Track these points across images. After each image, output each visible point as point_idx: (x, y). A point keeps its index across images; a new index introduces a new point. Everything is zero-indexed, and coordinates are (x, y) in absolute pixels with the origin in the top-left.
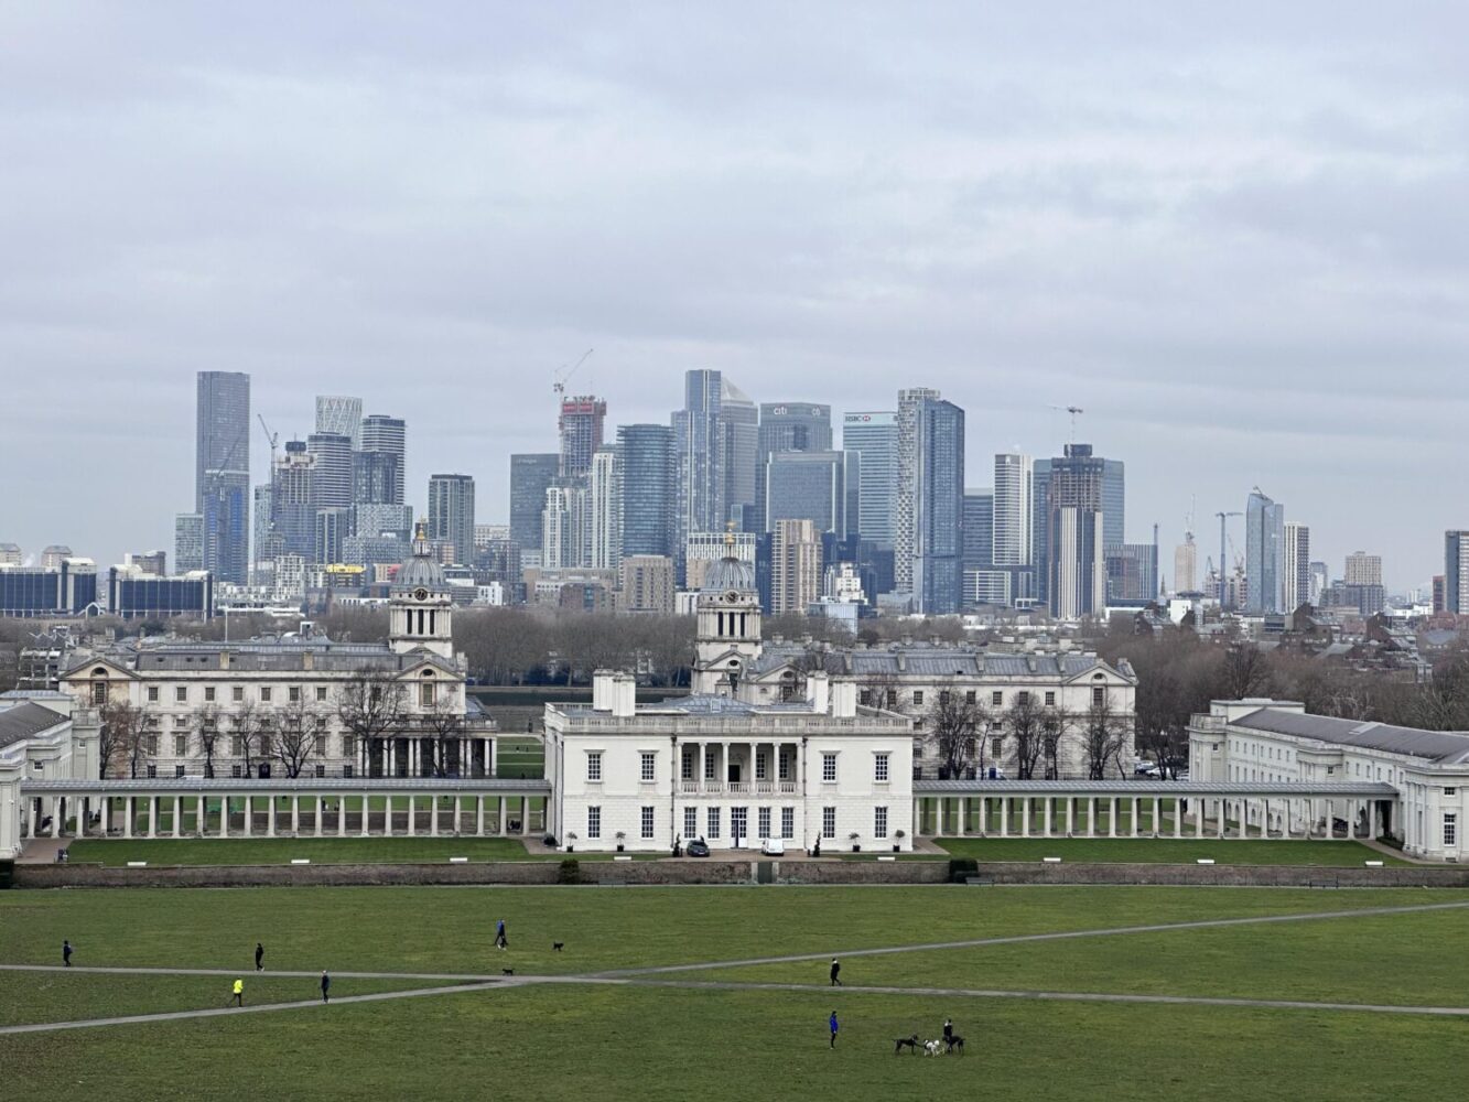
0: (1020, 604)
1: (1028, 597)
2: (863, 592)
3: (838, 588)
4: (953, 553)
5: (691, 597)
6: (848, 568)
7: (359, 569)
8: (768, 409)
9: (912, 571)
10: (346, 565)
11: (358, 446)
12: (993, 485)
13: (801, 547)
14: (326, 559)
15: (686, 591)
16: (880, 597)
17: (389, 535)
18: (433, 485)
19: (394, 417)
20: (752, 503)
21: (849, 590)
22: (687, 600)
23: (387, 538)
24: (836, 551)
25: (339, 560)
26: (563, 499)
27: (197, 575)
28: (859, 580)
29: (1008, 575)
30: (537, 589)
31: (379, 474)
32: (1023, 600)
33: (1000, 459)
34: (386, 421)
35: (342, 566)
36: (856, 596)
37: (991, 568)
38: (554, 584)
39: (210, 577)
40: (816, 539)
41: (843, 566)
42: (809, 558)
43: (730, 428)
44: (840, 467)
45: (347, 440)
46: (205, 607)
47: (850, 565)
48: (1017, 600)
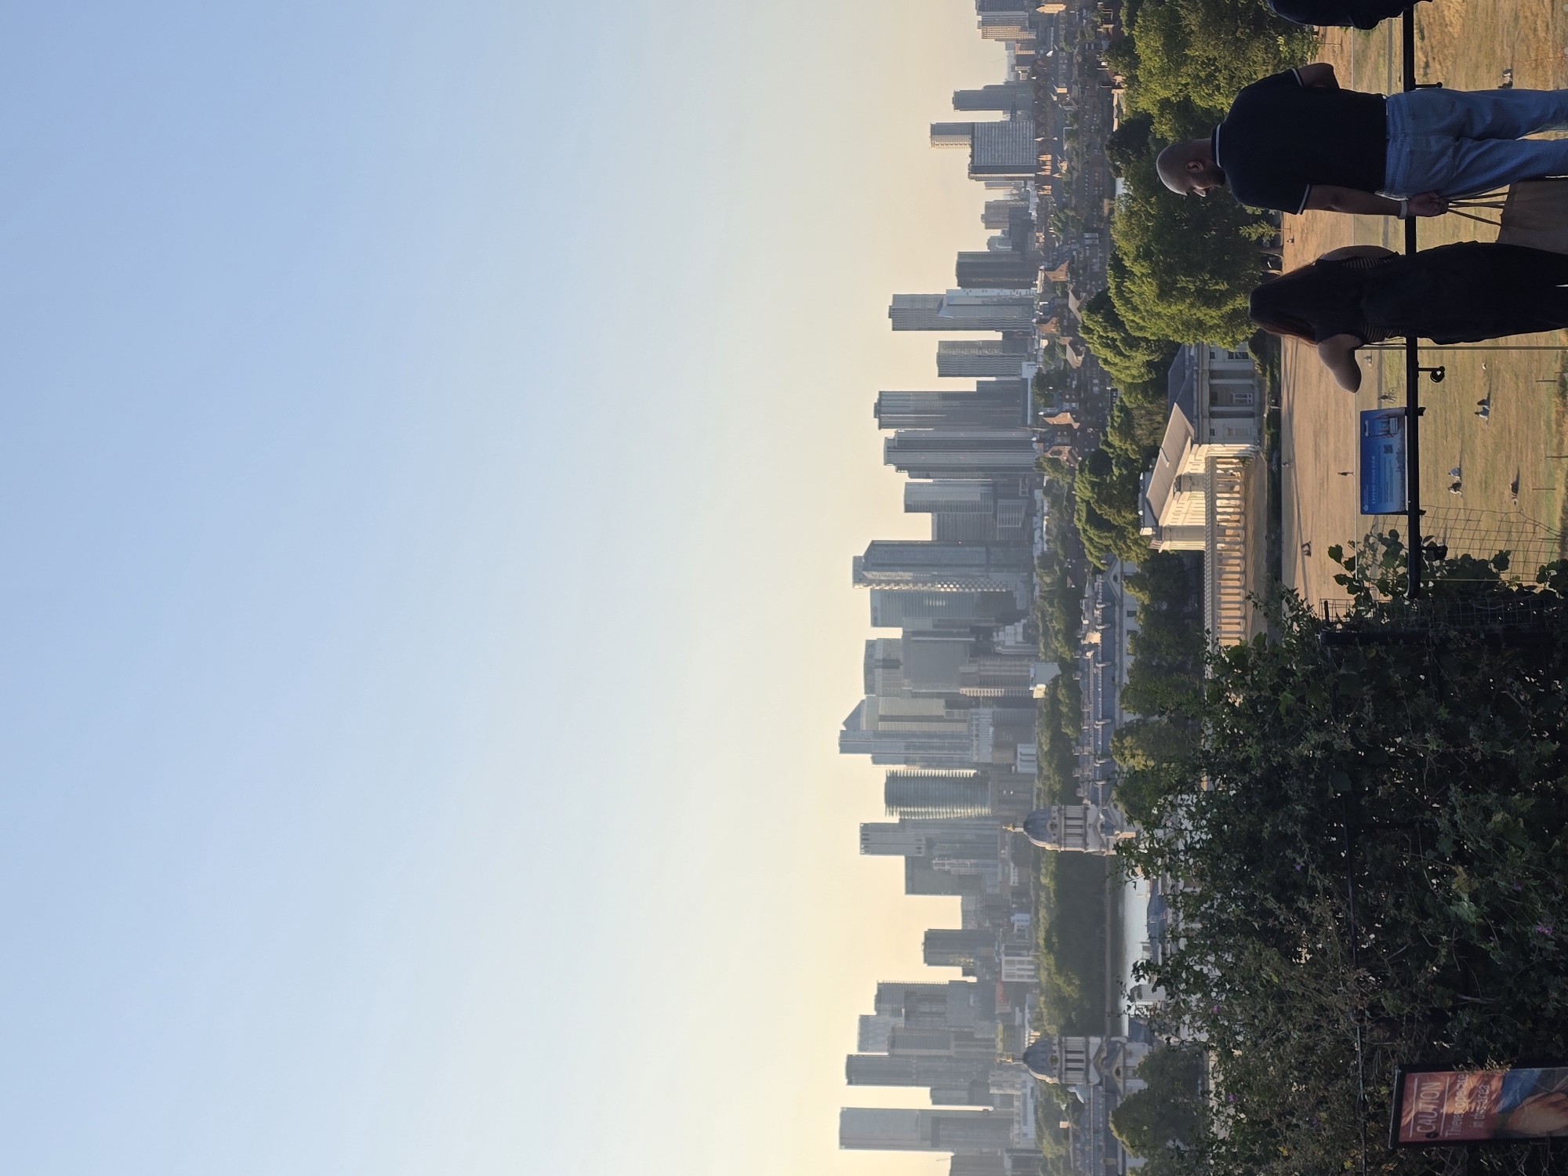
0: (1024, 493)
1: (1018, 485)
2: (1016, 624)
3: (1013, 644)
4: (984, 549)
5: (1021, 760)
6: (998, 636)
7: (1000, 1027)
8: (869, 687)
9: (999, 582)
10: (997, 1037)
11: (901, 1022)
12: (929, 515)
13: (982, 673)
14: (991, 1050)
15: (1015, 765)
16: (1020, 606)
17: (971, 1001)
18: (930, 964)
19: (875, 992)
20: (942, 702)
21: (1016, 634)
22: (1024, 764)
23: (974, 1002)
24: (982, 646)
25: (993, 1040)
26: (942, 857)
27: (1008, 1163)
28: (1007, 627)
29: (1001, 502)
30: (1016, 885)
31: (925, 1008)
32: (1021, 490)
33: (909, 509)
34: (879, 999)
35: (998, 1040)
36: (1020, 630)
37: (995, 516)
38: (1012, 871)
39: (1008, 1151)
40: (975, 662)
41: (995, 639)
42: (990, 667)
43: (883, 718)
44: (916, 633)
45: (893, 1029)
46: (1033, 1155)
47: (995, 634)
48: (1020, 495)
